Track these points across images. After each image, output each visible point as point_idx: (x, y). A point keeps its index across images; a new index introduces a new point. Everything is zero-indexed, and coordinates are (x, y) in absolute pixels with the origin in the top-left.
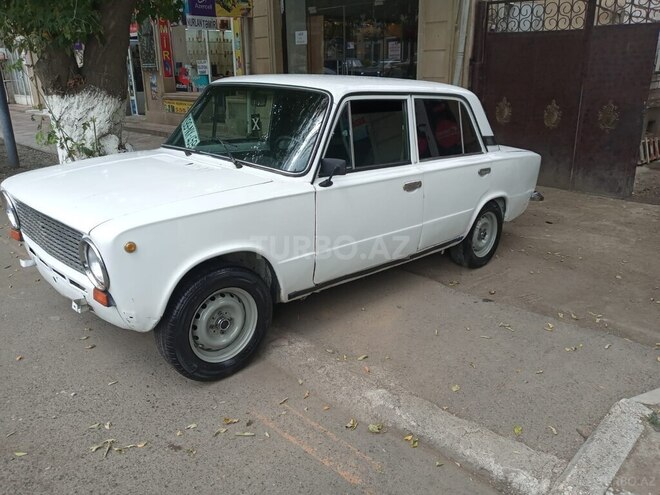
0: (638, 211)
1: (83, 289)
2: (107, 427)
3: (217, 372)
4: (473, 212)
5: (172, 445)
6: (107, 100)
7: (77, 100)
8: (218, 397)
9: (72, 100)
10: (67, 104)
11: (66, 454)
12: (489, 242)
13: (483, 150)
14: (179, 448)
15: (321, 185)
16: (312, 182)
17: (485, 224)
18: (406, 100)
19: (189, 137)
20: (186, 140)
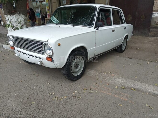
0: (152, 39)
1: (41, 58)
2: (53, 94)
3: (77, 78)
4: (123, 38)
5: (73, 96)
6: (23, 16)
7: (15, 16)
8: (79, 84)
9: (13, 16)
10: (12, 17)
11: (46, 101)
12: (124, 46)
13: (124, 23)
14: (75, 97)
15: (96, 29)
16: (94, 29)
17: (124, 42)
18: (110, 9)
19: (55, 21)
20: (54, 22)
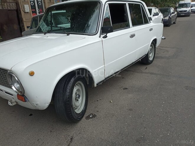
1: (12, 95)
4: (149, 44)
12: (152, 55)
13: (149, 22)
15: (103, 37)
16: (100, 37)
17: (151, 49)
18: (126, 4)
19: (43, 28)
20: (42, 30)
